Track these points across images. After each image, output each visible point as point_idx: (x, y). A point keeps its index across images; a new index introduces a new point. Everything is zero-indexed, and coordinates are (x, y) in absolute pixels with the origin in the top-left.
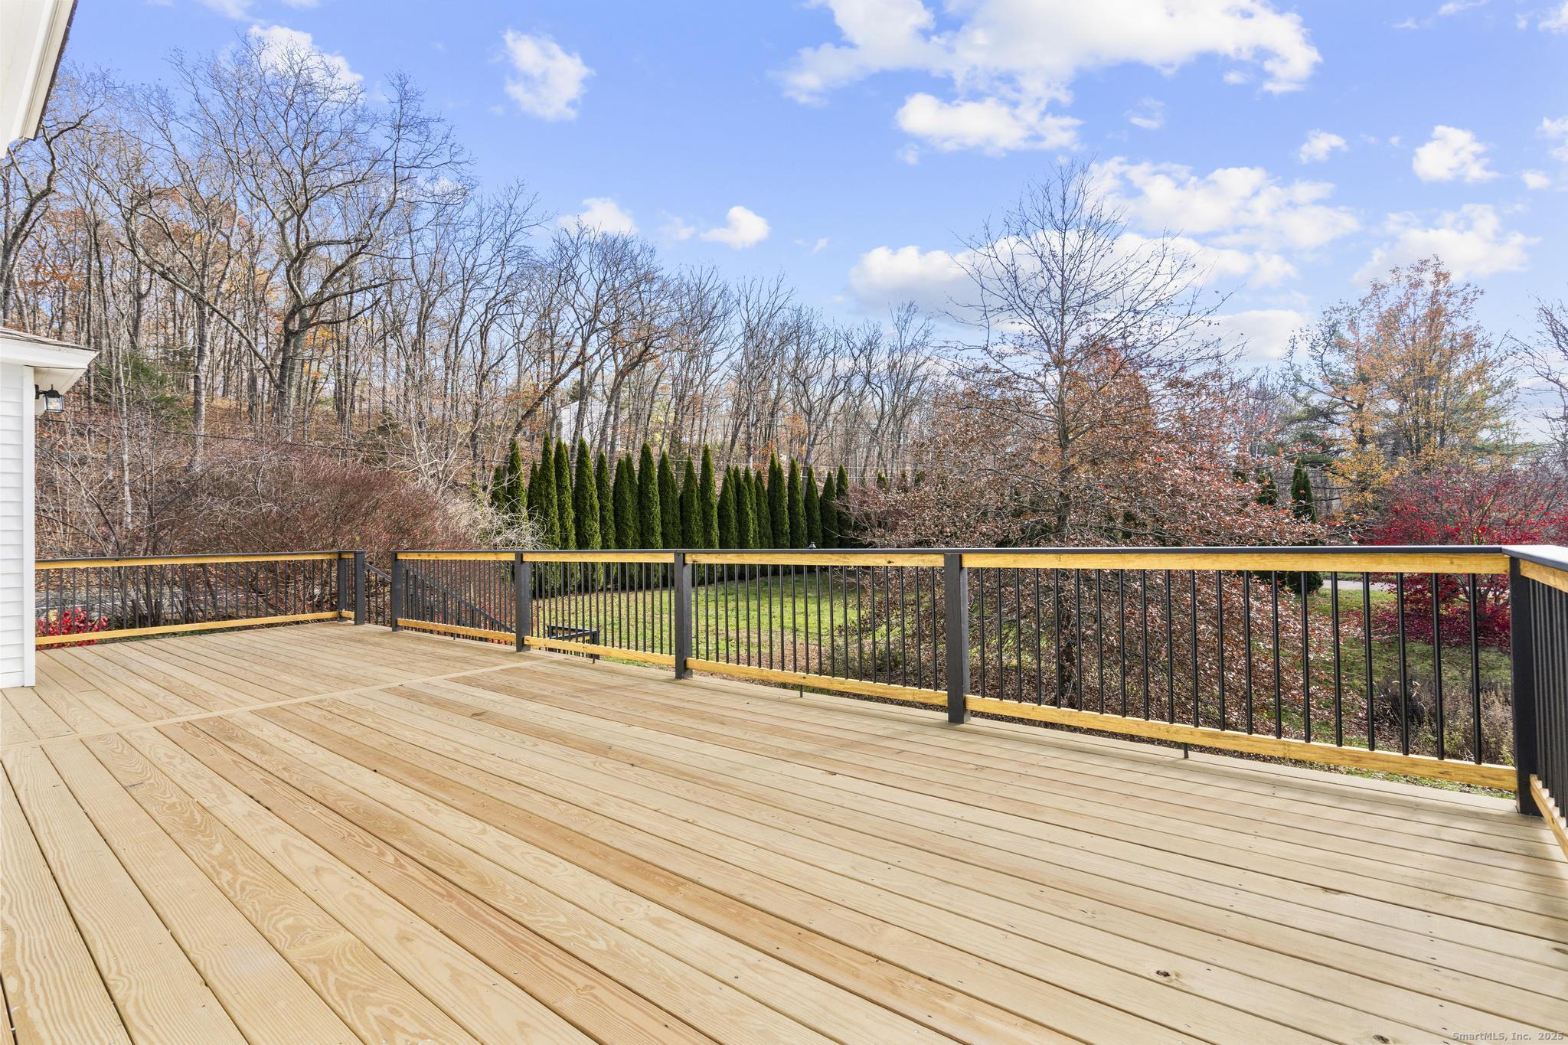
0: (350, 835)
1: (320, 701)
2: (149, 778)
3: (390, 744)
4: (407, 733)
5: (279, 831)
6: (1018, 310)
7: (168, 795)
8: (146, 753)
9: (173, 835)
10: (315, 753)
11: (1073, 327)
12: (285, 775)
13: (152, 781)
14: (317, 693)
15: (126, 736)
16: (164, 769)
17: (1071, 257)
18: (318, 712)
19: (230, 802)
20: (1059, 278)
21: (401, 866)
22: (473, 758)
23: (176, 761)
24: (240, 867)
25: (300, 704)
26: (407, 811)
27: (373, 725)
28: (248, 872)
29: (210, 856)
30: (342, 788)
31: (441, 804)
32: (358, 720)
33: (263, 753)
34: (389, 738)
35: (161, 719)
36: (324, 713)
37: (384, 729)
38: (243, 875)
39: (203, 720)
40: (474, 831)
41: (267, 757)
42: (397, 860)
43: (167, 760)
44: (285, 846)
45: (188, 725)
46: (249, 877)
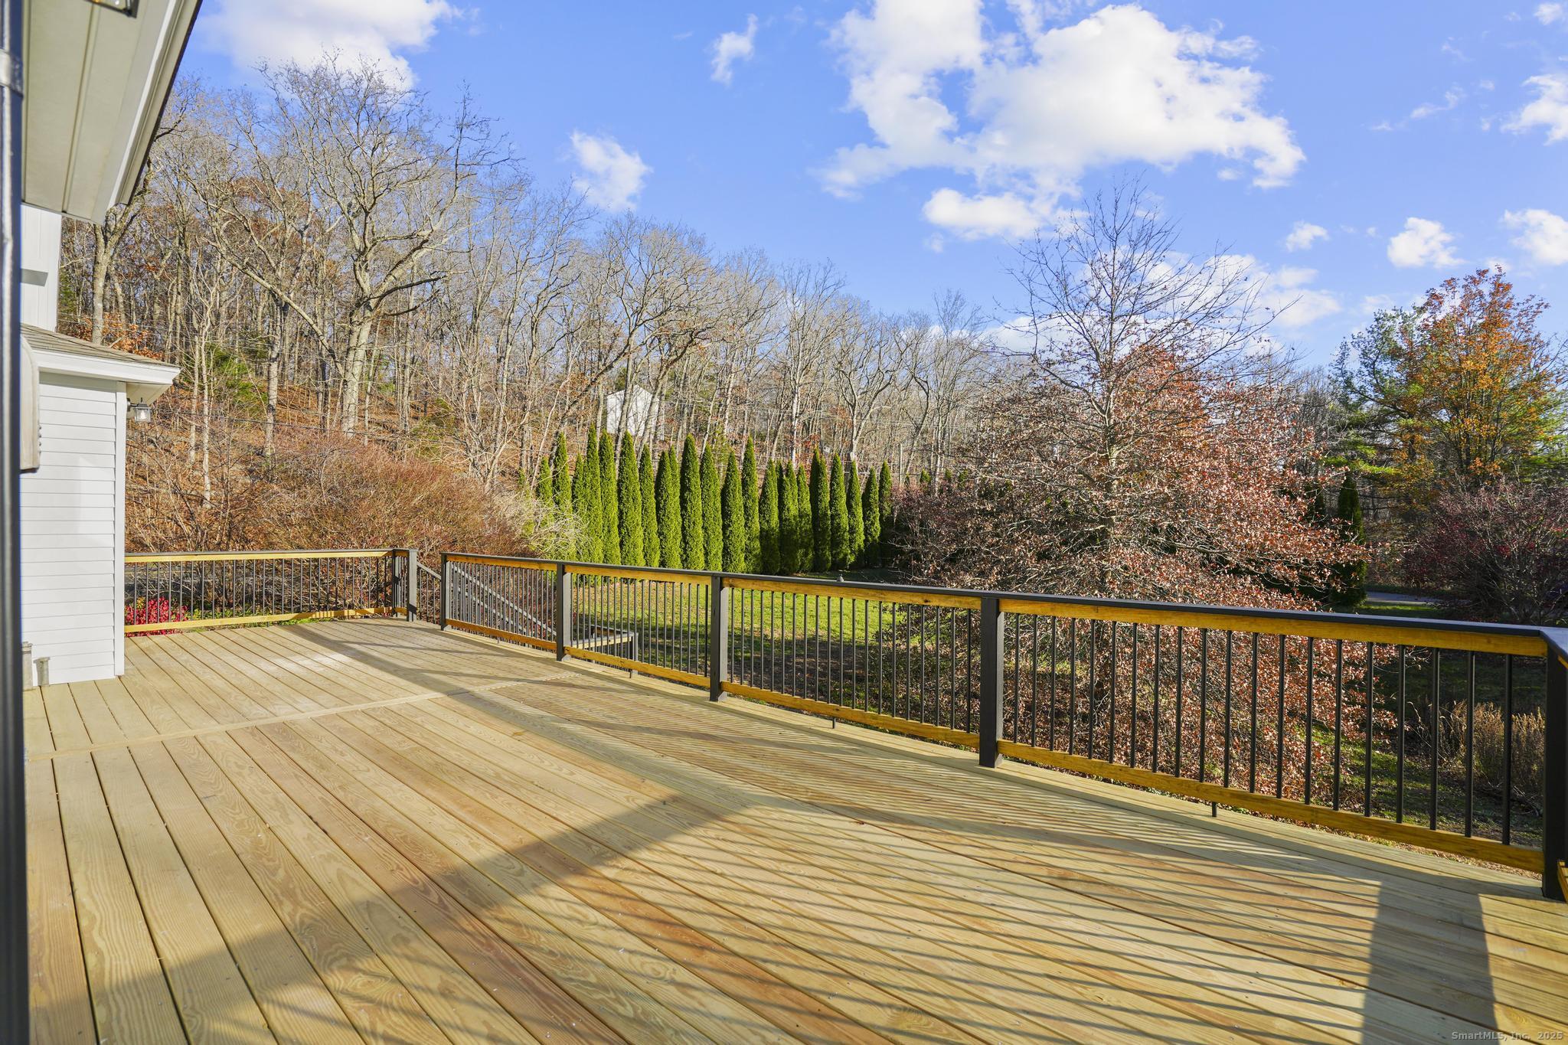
0: (398, 867)
1: (374, 709)
2: (221, 791)
3: (437, 764)
4: (453, 753)
5: (336, 860)
6: (1067, 317)
7: (237, 811)
8: (218, 760)
9: (241, 856)
10: (368, 770)
11: (1122, 336)
12: (340, 795)
13: (223, 793)
14: (370, 700)
15: (202, 741)
16: (234, 780)
17: (1122, 267)
18: (372, 723)
19: (291, 822)
20: (1109, 287)
21: (445, 908)
22: (512, 785)
23: (246, 772)
24: (300, 897)
25: (356, 712)
26: (452, 843)
27: (422, 741)
28: (306, 903)
29: (274, 882)
30: (392, 813)
31: (482, 838)
32: (408, 734)
33: (322, 767)
34: (435, 757)
35: (233, 722)
36: (377, 723)
37: (431, 747)
38: (302, 907)
39: (269, 725)
40: (512, 871)
41: (324, 772)
42: (440, 900)
43: (237, 770)
44: (340, 875)
45: (256, 731)
46: (308, 909)
